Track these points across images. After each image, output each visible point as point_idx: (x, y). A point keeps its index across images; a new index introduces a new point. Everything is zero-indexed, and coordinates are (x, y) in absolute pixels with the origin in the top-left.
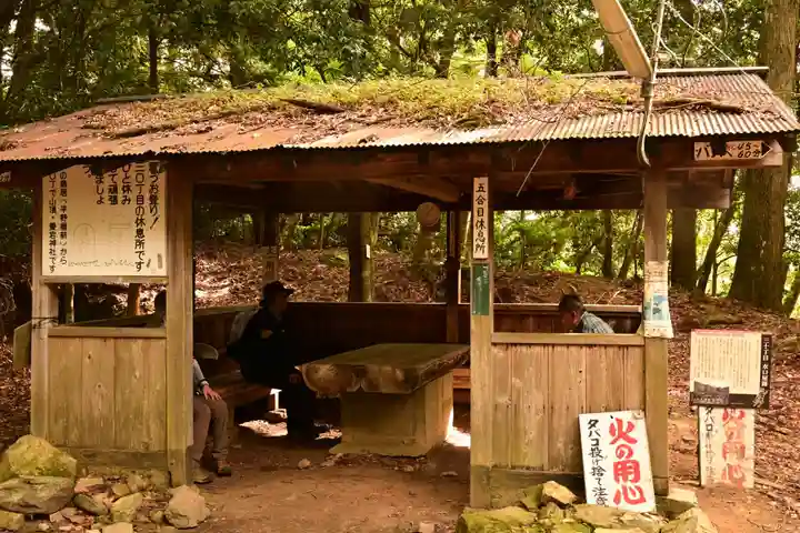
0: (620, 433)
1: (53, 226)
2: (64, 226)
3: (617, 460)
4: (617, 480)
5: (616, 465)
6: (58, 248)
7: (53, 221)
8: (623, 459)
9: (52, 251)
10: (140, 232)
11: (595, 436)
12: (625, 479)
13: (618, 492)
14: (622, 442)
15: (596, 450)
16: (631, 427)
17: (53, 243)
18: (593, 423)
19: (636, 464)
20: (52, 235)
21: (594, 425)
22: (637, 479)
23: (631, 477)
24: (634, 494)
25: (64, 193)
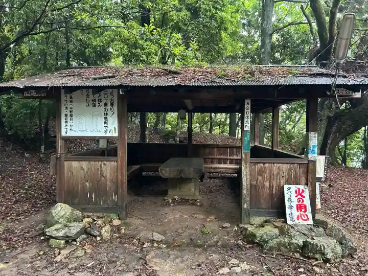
0: (299, 193)
1: (66, 115)
2: (71, 116)
3: (297, 203)
4: (298, 211)
5: (297, 205)
6: (69, 124)
7: (66, 113)
8: (300, 203)
9: (66, 126)
10: (106, 118)
11: (289, 193)
12: (301, 211)
13: (298, 216)
14: (299, 197)
15: (290, 199)
16: (303, 191)
17: (67, 122)
18: (289, 189)
19: (305, 206)
20: (66, 119)
21: (289, 190)
22: (305, 211)
23: (303, 210)
24: (305, 217)
25: (71, 101)
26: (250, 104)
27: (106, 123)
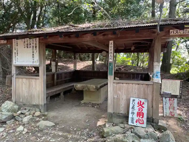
0: (140, 104)
2: (17, 53)
3: (138, 111)
4: (137, 116)
6: (16, 58)
7: (15, 52)
8: (140, 111)
9: (15, 59)
10: (33, 54)
11: (133, 104)
12: (140, 117)
13: (137, 120)
14: (140, 107)
15: (133, 108)
16: (143, 103)
17: (15, 57)
19: (143, 114)
20: (15, 55)
21: (134, 101)
22: (143, 117)
23: (141, 116)
24: (141, 121)
25: (17, 45)
26: (112, 44)
27: (33, 57)
